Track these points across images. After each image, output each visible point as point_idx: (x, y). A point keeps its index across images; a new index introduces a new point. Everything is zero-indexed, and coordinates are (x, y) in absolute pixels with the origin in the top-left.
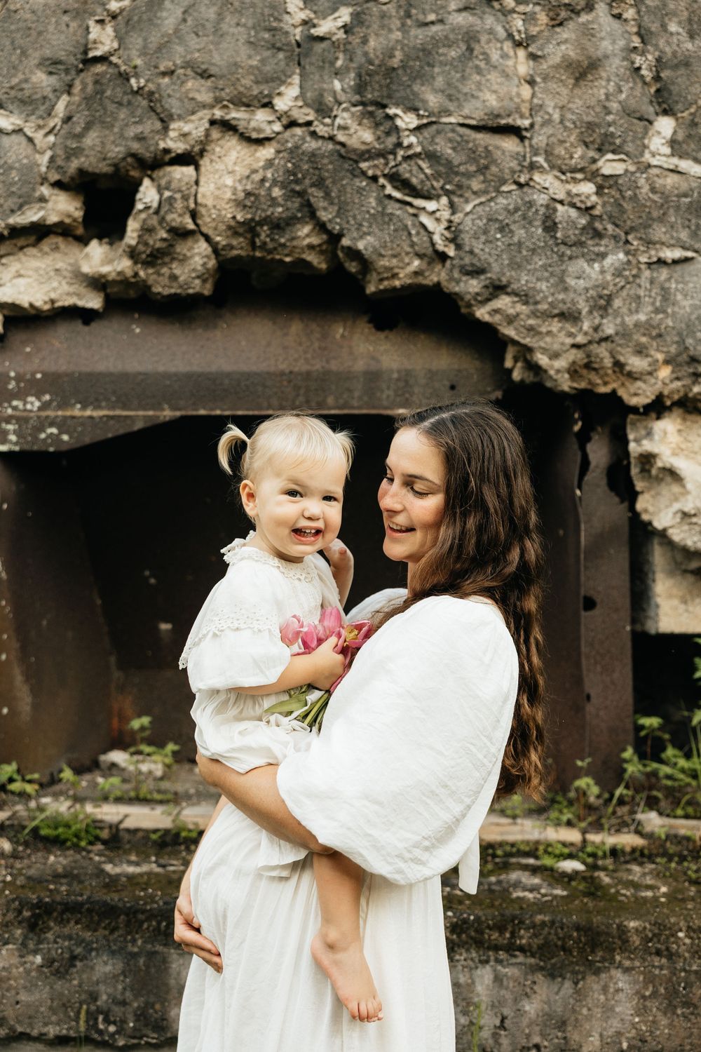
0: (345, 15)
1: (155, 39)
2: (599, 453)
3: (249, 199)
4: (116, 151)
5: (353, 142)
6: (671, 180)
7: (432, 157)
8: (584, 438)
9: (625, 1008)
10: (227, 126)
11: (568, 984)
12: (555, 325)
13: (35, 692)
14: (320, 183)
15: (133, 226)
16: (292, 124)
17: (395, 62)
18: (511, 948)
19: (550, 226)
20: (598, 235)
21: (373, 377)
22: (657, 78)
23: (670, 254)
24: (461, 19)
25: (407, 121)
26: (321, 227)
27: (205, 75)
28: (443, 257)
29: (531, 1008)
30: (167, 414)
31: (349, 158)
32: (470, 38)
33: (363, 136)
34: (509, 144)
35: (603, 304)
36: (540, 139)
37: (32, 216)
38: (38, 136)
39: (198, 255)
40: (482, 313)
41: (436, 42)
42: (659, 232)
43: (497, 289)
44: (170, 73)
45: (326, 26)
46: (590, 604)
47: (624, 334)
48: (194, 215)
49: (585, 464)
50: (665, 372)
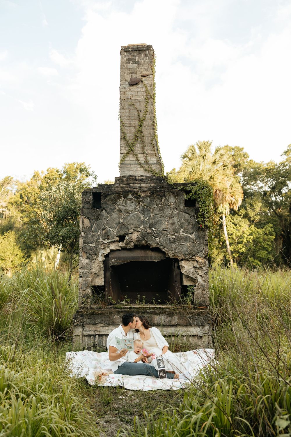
0: (148, 218)
1: (127, 221)
2: (176, 265)
3: (138, 238)
4: (123, 233)
5: (149, 232)
6: (183, 235)
7: (157, 233)
8: (175, 263)
9: (176, 320)
10: (135, 230)
11: (171, 318)
12: (171, 251)
13: (113, 293)
14: (145, 236)
15: (125, 241)
16: (142, 230)
17: (153, 223)
18: (165, 314)
19: (170, 241)
20: (175, 241)
21: (151, 257)
22: (181, 225)
23: (183, 243)
24: (160, 218)
25: (155, 230)
26: (146, 241)
27: (133, 225)
28: (159, 244)
29: (167, 320)
30: (129, 261)
31: (148, 233)
32: (161, 221)
33: (150, 231)
34: (165, 232)
35: (176, 249)
36: (169, 231)
37: (114, 240)
38: (115, 231)
39: (132, 244)
40: (163, 250)
41: (157, 221)
42: (181, 241)
43: (164, 247)
44: (129, 224)
45: (146, 220)
46: (176, 281)
47: (178, 252)
48: (132, 240)
49: (175, 266)
50: (183, 256)
